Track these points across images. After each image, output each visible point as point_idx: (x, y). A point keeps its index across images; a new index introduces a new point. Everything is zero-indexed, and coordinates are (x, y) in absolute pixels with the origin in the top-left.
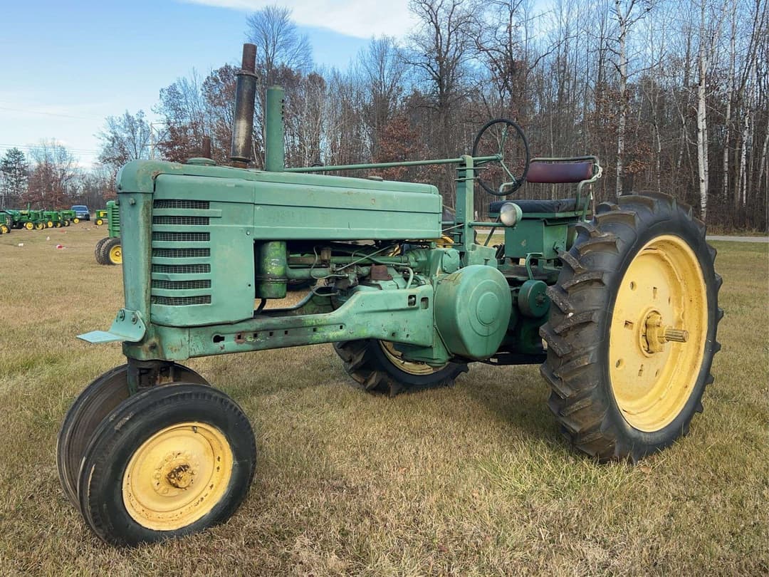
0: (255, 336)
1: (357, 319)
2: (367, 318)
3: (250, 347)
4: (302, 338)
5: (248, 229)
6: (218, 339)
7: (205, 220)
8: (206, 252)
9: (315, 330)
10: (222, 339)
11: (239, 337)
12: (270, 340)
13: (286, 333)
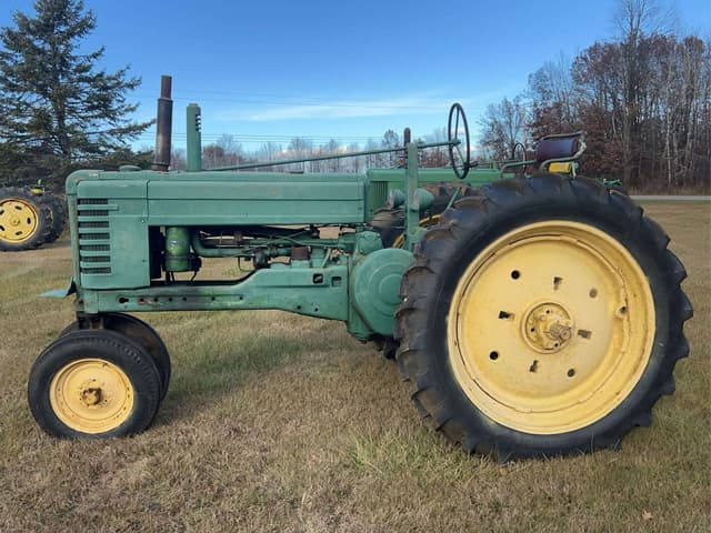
0: (156, 300)
1: (255, 292)
2: (266, 292)
3: (150, 308)
4: (199, 305)
5: (142, 219)
6: (123, 300)
7: (105, 212)
8: (106, 236)
9: (213, 299)
10: (127, 300)
11: (142, 300)
12: (168, 305)
13: (185, 299)
